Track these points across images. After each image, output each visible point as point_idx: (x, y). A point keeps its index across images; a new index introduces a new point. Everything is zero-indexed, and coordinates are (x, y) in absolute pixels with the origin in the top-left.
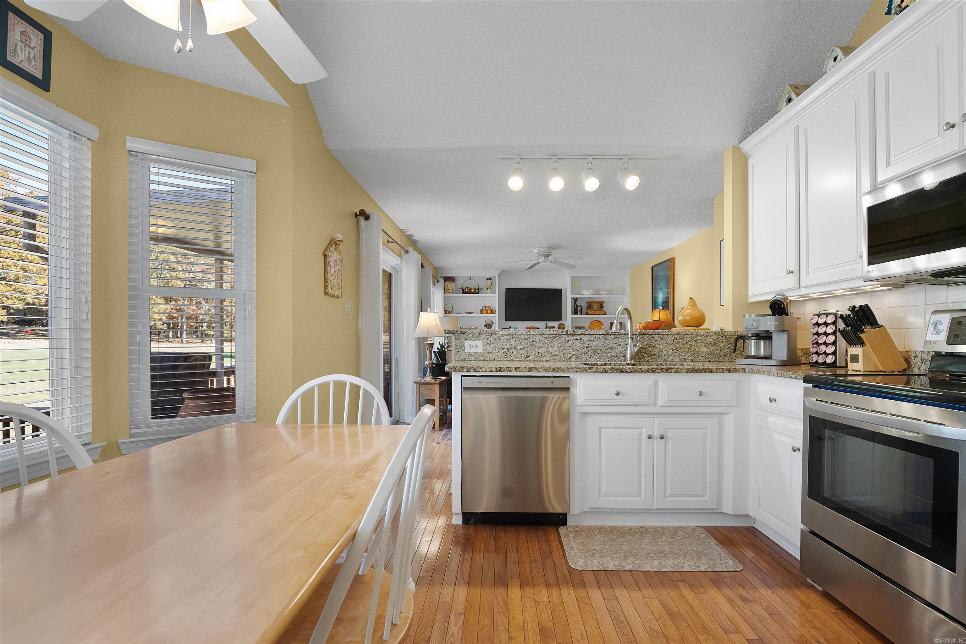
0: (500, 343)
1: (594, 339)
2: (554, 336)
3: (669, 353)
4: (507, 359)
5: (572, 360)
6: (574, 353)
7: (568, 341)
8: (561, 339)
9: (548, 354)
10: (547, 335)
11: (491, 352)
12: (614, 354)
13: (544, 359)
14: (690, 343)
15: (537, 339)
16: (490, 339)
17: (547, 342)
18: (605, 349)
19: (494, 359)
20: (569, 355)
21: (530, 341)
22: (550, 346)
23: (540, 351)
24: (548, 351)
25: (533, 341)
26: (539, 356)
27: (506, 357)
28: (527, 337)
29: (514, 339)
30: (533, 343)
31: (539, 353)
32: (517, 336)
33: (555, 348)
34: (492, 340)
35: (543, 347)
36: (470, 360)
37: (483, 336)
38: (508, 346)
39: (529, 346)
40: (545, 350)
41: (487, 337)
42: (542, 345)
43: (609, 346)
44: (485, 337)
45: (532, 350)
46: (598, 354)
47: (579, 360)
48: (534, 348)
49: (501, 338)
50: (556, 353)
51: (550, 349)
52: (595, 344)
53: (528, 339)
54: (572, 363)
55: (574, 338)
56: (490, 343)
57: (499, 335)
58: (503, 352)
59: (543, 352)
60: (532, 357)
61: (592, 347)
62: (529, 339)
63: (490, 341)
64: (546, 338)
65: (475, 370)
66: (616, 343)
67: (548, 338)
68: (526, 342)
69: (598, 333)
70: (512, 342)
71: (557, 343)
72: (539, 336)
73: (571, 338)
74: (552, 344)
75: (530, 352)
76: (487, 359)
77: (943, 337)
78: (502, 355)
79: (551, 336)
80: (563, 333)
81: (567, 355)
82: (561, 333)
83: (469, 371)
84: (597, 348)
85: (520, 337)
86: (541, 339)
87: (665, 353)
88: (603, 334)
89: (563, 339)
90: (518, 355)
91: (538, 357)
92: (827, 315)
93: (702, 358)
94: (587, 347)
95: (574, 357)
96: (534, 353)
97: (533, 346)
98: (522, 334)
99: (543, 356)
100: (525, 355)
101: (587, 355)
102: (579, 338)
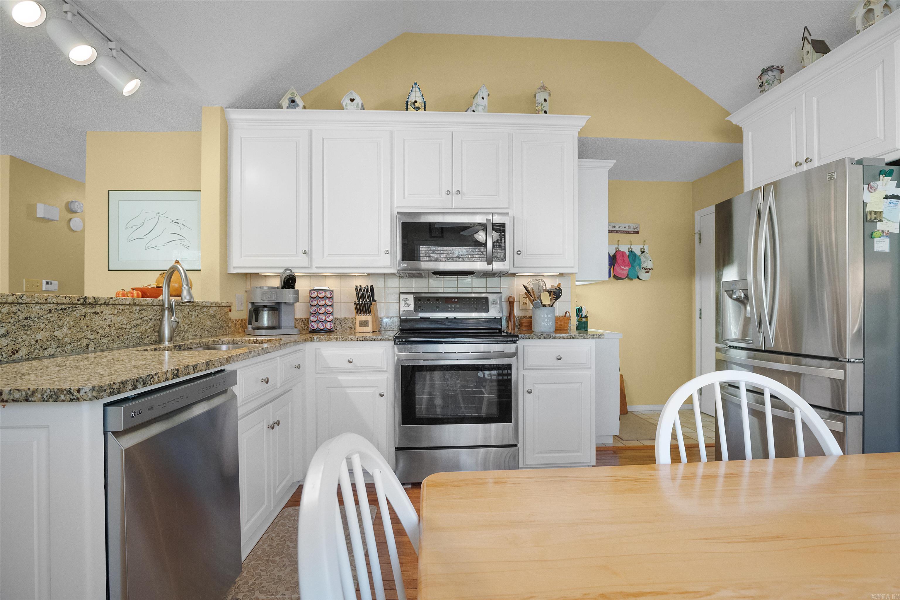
1: (118, 312)
2: (63, 306)
3: (186, 329)
5: (90, 349)
6: (92, 337)
7: (85, 316)
8: (75, 313)
9: (52, 342)
10: (51, 305)
12: (138, 335)
13: (46, 353)
15: (35, 314)
17: (52, 319)
18: (130, 326)
20: (85, 342)
21: (21, 317)
22: (56, 326)
23: (39, 336)
24: (53, 337)
25: (26, 318)
26: (38, 347)
28: (13, 309)
30: (26, 321)
31: (37, 341)
33: (65, 330)
35: (44, 330)
39: (18, 330)
40: (48, 334)
42: (43, 326)
43: (134, 323)
45: (25, 337)
46: (122, 336)
47: (99, 348)
48: (28, 333)
50: (66, 340)
51: (56, 333)
52: (119, 319)
53: (15, 313)
54: (90, 355)
55: (93, 311)
59: (45, 339)
60: (23, 352)
61: (116, 325)
62: (19, 313)
64: (50, 311)
66: (142, 318)
67: (53, 311)
68: (12, 321)
69: (124, 303)
71: (68, 321)
72: (38, 307)
73: (89, 311)
74: (59, 323)
75: (20, 340)
79: (59, 307)
80: (79, 302)
81: (82, 341)
82: (76, 302)
84: (121, 326)
86: (42, 312)
87: (182, 329)
88: (130, 304)
89: (77, 313)
91: (35, 350)
92: (325, 291)
94: (109, 326)
95: (93, 343)
96: (27, 343)
97: (26, 327)
98: (6, 303)
99: (44, 347)
100: (9, 348)
101: (109, 338)
102: (99, 311)
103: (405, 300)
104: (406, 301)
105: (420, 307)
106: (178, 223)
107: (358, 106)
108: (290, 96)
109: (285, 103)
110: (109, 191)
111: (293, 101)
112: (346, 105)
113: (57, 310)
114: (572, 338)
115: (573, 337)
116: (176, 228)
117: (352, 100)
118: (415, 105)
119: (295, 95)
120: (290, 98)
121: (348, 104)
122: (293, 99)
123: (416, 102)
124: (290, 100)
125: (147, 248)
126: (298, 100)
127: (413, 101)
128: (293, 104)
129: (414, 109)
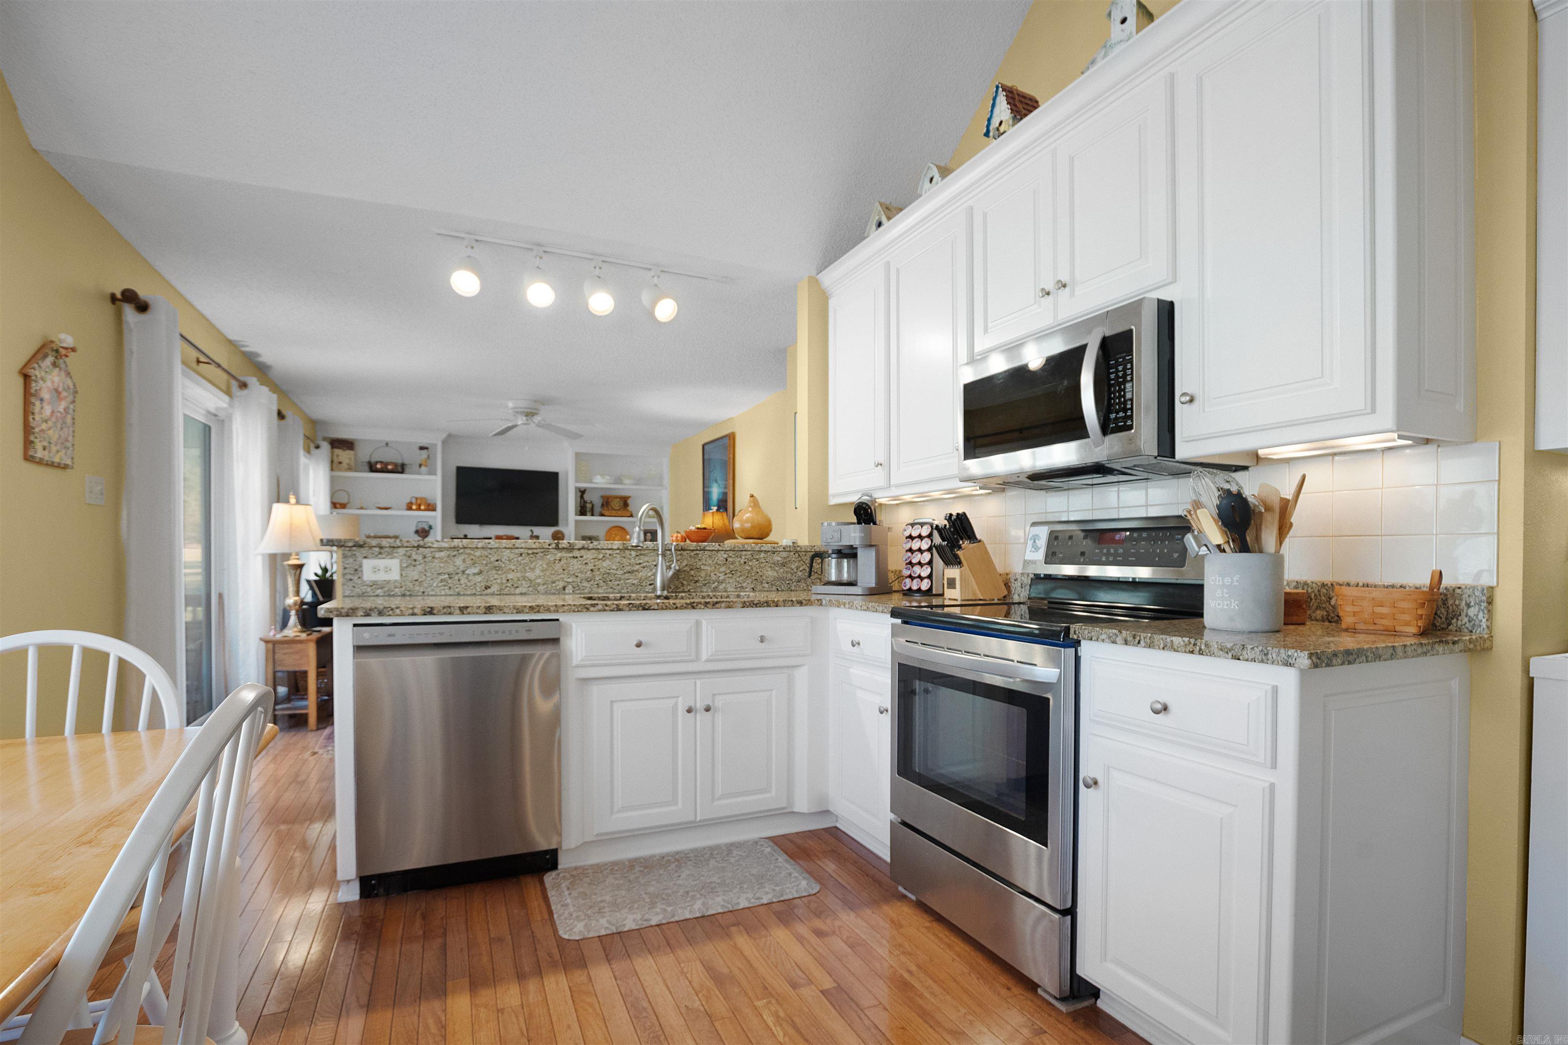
0: (434, 564)
2: (535, 551)
3: (721, 578)
4: (448, 592)
5: (567, 591)
6: (570, 580)
7: (560, 560)
8: (548, 557)
9: (524, 582)
11: (416, 580)
12: (635, 582)
13: (518, 591)
14: (750, 564)
15: (505, 557)
16: (414, 556)
17: (522, 562)
18: (622, 572)
19: (423, 593)
20: (561, 584)
21: (492, 560)
22: (527, 568)
23: (510, 576)
24: (524, 578)
25: (497, 561)
26: (509, 585)
27: (446, 588)
28: (485, 553)
29: (462, 557)
31: (508, 580)
32: (468, 551)
33: (538, 572)
34: (420, 558)
35: (515, 571)
36: (375, 594)
37: (402, 551)
38: (451, 569)
39: (490, 569)
40: (519, 575)
41: (408, 554)
42: (513, 568)
43: (628, 568)
44: (404, 552)
45: (496, 576)
46: (610, 581)
47: (578, 592)
48: (500, 572)
49: (437, 555)
50: (539, 581)
51: (527, 574)
52: (605, 564)
53: (487, 556)
54: (567, 597)
55: (571, 555)
56: (414, 563)
57: (432, 550)
58: (439, 579)
59: (516, 579)
60: (495, 588)
61: (601, 570)
62: (490, 556)
63: (415, 560)
64: (521, 554)
65: (381, 613)
66: (640, 564)
68: (484, 562)
69: (610, 547)
70: (458, 561)
71: (540, 564)
72: (508, 551)
75: (492, 579)
76: (408, 593)
77: (1040, 555)
78: (440, 584)
79: (530, 552)
80: (550, 547)
81: (557, 583)
82: (547, 547)
83: (367, 615)
84: (608, 571)
85: (472, 552)
86: (512, 556)
87: (714, 579)
88: (618, 549)
89: (550, 557)
90: (469, 584)
91: (506, 587)
92: (922, 525)
93: (766, 585)
94: (592, 570)
95: (570, 586)
96: (498, 581)
97: (497, 568)
98: (477, 548)
99: (515, 585)
100: (483, 584)
101: (591, 583)
102: (578, 555)
103: (1036, 539)
113: (528, 554)
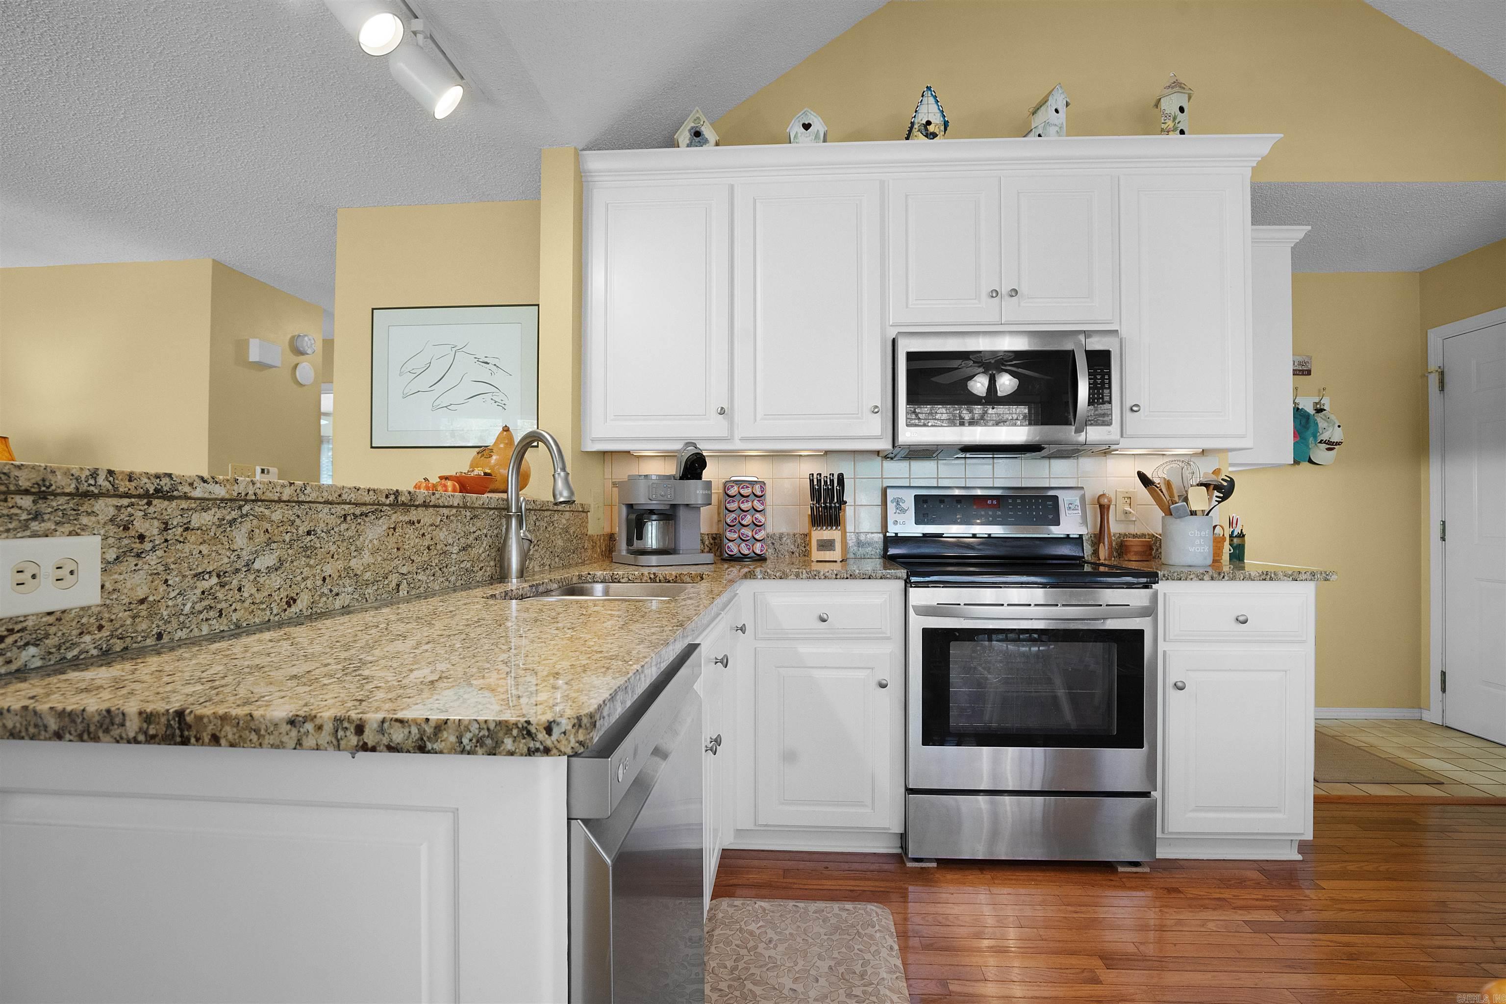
0: (187, 548)
1: (441, 521)
2: (364, 509)
4: (219, 625)
5: (401, 594)
6: (404, 570)
7: (394, 529)
8: (381, 522)
9: (347, 581)
10: (347, 507)
11: (142, 601)
12: (468, 565)
13: (338, 604)
15: (322, 525)
16: (140, 525)
17: (347, 534)
19: (160, 636)
20: (394, 579)
21: (300, 531)
22: (353, 548)
23: (328, 570)
24: (348, 569)
25: (309, 533)
26: (326, 591)
27: (212, 614)
28: (290, 514)
29: (246, 526)
30: (309, 538)
31: (324, 579)
32: (259, 509)
33: (367, 556)
34: (151, 529)
35: (336, 557)
36: (13, 667)
37: (105, 508)
38: (224, 561)
39: (296, 556)
40: (340, 565)
41: (124, 516)
42: (333, 548)
44: (112, 511)
45: (306, 571)
46: (446, 567)
47: (414, 592)
48: (312, 562)
49: (197, 520)
50: (367, 575)
51: (353, 563)
52: (442, 535)
53: (293, 522)
54: (401, 605)
55: (407, 519)
56: (137, 546)
57: (184, 504)
58: (198, 592)
59: (335, 577)
60: (302, 603)
61: (439, 547)
62: (298, 522)
63: (142, 538)
64: (345, 516)
67: (349, 518)
68: (287, 538)
69: (451, 503)
70: (240, 538)
71: (370, 539)
72: (327, 509)
73: (401, 518)
74: (358, 543)
75: (299, 578)
76: (118, 645)
78: (199, 607)
79: (358, 511)
80: (388, 501)
81: (390, 578)
82: (384, 500)
85: (267, 512)
86: (332, 521)
88: (458, 507)
89: (383, 523)
90: (259, 597)
91: (321, 596)
94: (429, 548)
95: (405, 581)
96: (309, 583)
97: (308, 551)
98: (280, 501)
99: (335, 590)
100: (283, 594)
101: (428, 572)
102: (415, 519)
103: (898, 501)
104: (898, 504)
105: (925, 515)
106: (488, 364)
107: (817, 137)
108: (693, 125)
109: (684, 136)
110: (373, 309)
111: (697, 134)
112: (795, 137)
113: (355, 516)
114: (1270, 580)
115: (1271, 577)
116: (484, 373)
117: (807, 127)
118: (927, 130)
119: (702, 123)
120: (692, 128)
121: (799, 135)
122: (698, 129)
123: (929, 123)
124: (693, 131)
125: (435, 408)
126: (708, 132)
127: (924, 122)
128: (697, 139)
129: (926, 136)
